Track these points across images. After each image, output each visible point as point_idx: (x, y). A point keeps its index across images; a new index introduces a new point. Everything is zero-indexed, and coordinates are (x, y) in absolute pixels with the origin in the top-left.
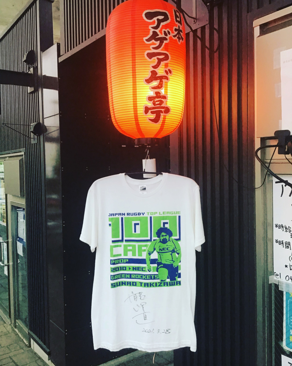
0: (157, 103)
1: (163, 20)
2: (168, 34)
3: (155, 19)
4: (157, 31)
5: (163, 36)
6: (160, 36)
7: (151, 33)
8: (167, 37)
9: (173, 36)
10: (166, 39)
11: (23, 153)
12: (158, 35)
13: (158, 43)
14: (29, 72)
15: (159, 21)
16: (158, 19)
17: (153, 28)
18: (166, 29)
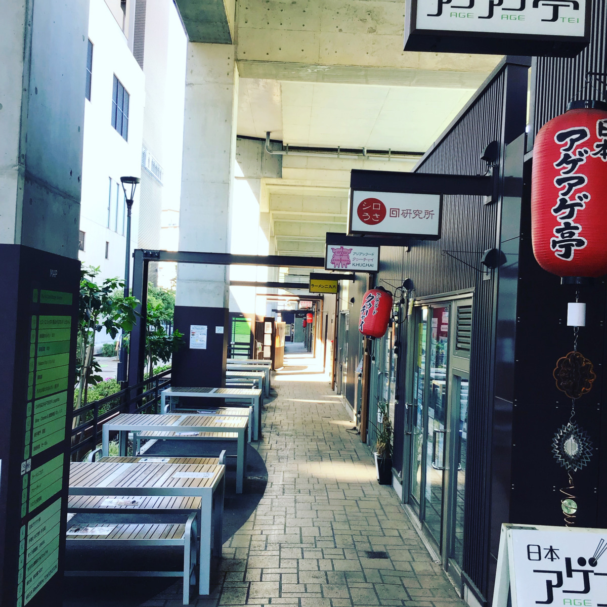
0: (565, 235)
1: (577, 140)
2: (584, 154)
3: (568, 140)
4: (570, 153)
5: (578, 156)
6: (573, 157)
7: (562, 157)
8: (584, 158)
9: (593, 154)
10: (582, 160)
11: (471, 295)
12: (571, 157)
13: (570, 166)
14: (487, 175)
15: (573, 141)
16: (571, 140)
17: (564, 150)
18: (581, 149)
